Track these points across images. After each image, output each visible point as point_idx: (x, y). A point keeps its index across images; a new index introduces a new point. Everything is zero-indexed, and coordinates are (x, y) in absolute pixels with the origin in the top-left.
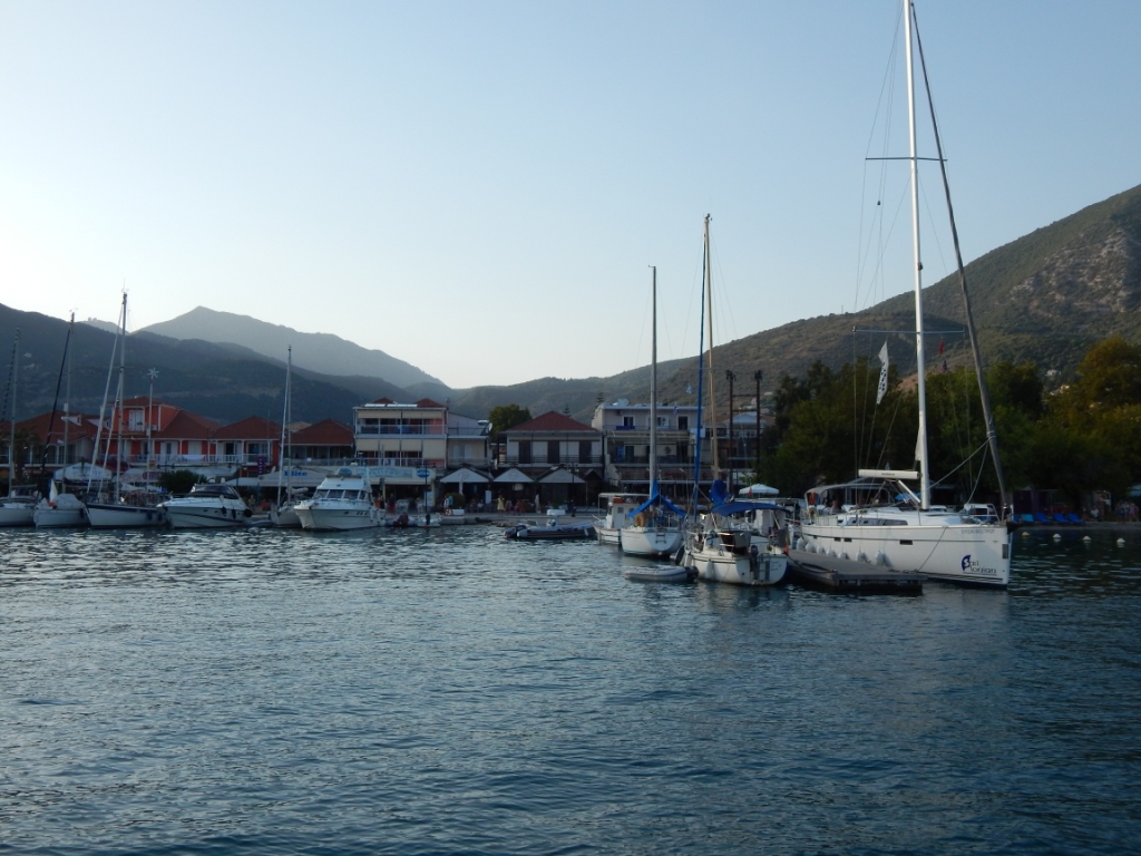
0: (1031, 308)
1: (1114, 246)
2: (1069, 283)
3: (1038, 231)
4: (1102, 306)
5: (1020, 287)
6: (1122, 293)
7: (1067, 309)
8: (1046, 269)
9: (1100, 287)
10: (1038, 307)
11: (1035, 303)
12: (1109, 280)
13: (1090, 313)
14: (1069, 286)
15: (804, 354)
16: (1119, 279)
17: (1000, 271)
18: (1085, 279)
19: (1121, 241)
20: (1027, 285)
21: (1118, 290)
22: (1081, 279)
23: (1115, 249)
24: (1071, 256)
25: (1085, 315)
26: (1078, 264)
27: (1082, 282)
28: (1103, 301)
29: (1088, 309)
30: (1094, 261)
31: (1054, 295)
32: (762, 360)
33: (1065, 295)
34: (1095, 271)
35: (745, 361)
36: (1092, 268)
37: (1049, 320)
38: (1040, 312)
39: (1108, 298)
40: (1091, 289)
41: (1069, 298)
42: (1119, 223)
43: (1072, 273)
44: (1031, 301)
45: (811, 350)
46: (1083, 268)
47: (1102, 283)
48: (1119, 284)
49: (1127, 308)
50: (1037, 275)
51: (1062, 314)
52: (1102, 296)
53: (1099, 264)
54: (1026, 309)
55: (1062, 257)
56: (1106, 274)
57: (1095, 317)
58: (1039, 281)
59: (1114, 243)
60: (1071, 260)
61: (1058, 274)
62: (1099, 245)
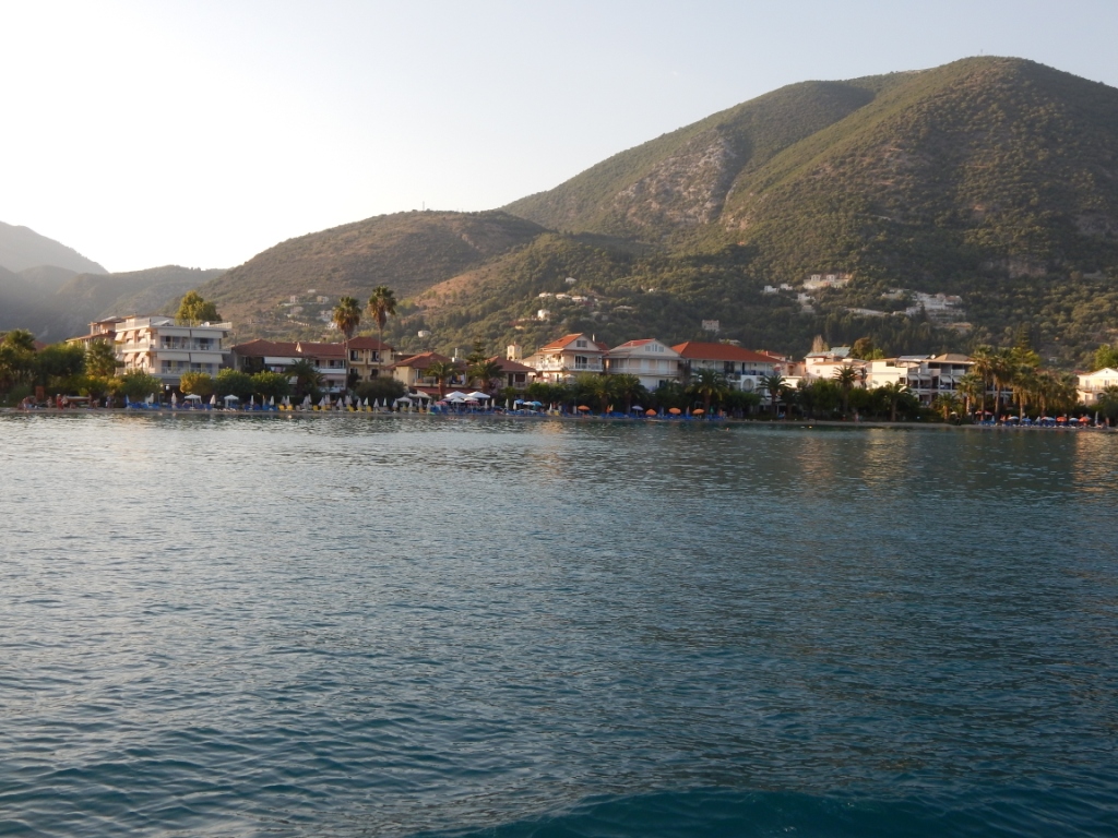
0: (629, 214)
2: (666, 192)
3: (664, 137)
4: (690, 217)
5: (624, 193)
6: (708, 205)
7: (659, 218)
8: (650, 175)
9: (692, 197)
10: (634, 215)
11: (633, 210)
12: (700, 190)
13: (679, 223)
14: (666, 195)
15: (364, 251)
16: (708, 190)
17: (617, 175)
18: (681, 188)
19: (719, 151)
20: (630, 192)
21: (705, 201)
22: (677, 188)
23: (712, 159)
24: (674, 163)
25: (673, 225)
26: (677, 173)
27: (678, 191)
28: (691, 212)
29: (677, 219)
30: (692, 170)
31: (651, 203)
32: (322, 255)
33: (660, 203)
34: (691, 179)
35: (306, 256)
36: (689, 177)
37: (642, 227)
38: (635, 219)
39: (696, 208)
40: (685, 198)
41: (664, 206)
42: (723, 133)
43: (671, 181)
44: (629, 208)
45: (371, 247)
46: (682, 177)
47: (694, 192)
48: (707, 195)
49: (711, 219)
50: (641, 182)
51: (652, 223)
52: (691, 207)
53: (696, 174)
54: (624, 216)
55: (666, 164)
56: (699, 184)
57: (681, 227)
58: (642, 187)
59: (712, 153)
60: (673, 168)
61: (659, 182)
62: (700, 155)
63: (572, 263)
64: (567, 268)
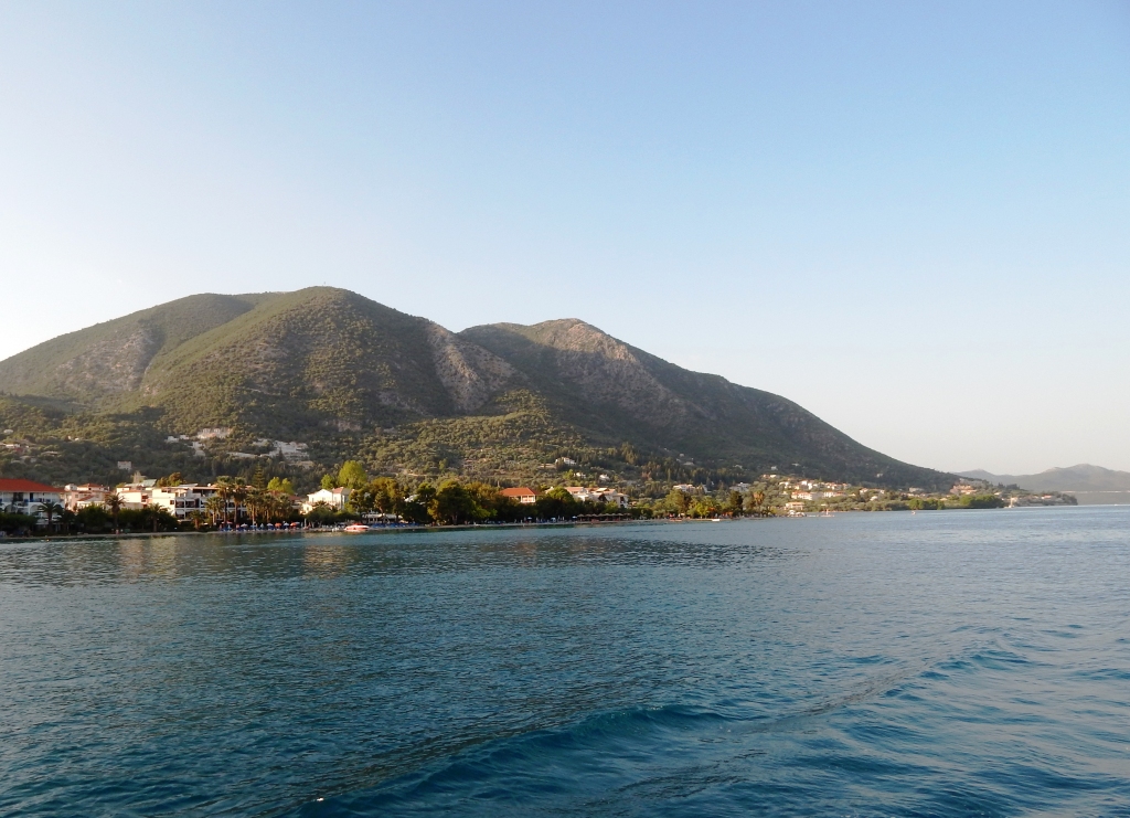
0: (67, 382)
1: (135, 343)
2: (98, 366)
3: (97, 326)
4: (117, 385)
5: (64, 366)
6: (131, 377)
7: (93, 385)
8: (85, 354)
9: (118, 371)
10: (72, 382)
11: (71, 379)
12: (125, 366)
13: (108, 390)
14: (98, 369)
16: (131, 366)
17: (59, 352)
18: (110, 364)
19: (139, 338)
20: (69, 365)
21: (129, 374)
22: (107, 364)
24: (104, 346)
25: (103, 391)
26: (107, 353)
27: (108, 366)
28: (118, 382)
29: (107, 387)
30: (118, 351)
31: (86, 374)
33: (93, 375)
34: (118, 358)
36: (116, 356)
37: (78, 392)
38: (73, 386)
39: (122, 379)
40: (113, 372)
41: (96, 377)
42: (143, 326)
43: (102, 359)
44: (68, 377)
46: (110, 356)
47: (120, 368)
48: (130, 370)
49: (133, 388)
50: (78, 358)
51: (87, 389)
52: (118, 378)
53: (122, 354)
54: (63, 383)
55: (98, 346)
56: (124, 362)
57: (110, 393)
58: (78, 362)
59: (134, 339)
60: (103, 349)
61: (92, 358)
62: (125, 340)
63: (11, 418)
64: (6, 422)
